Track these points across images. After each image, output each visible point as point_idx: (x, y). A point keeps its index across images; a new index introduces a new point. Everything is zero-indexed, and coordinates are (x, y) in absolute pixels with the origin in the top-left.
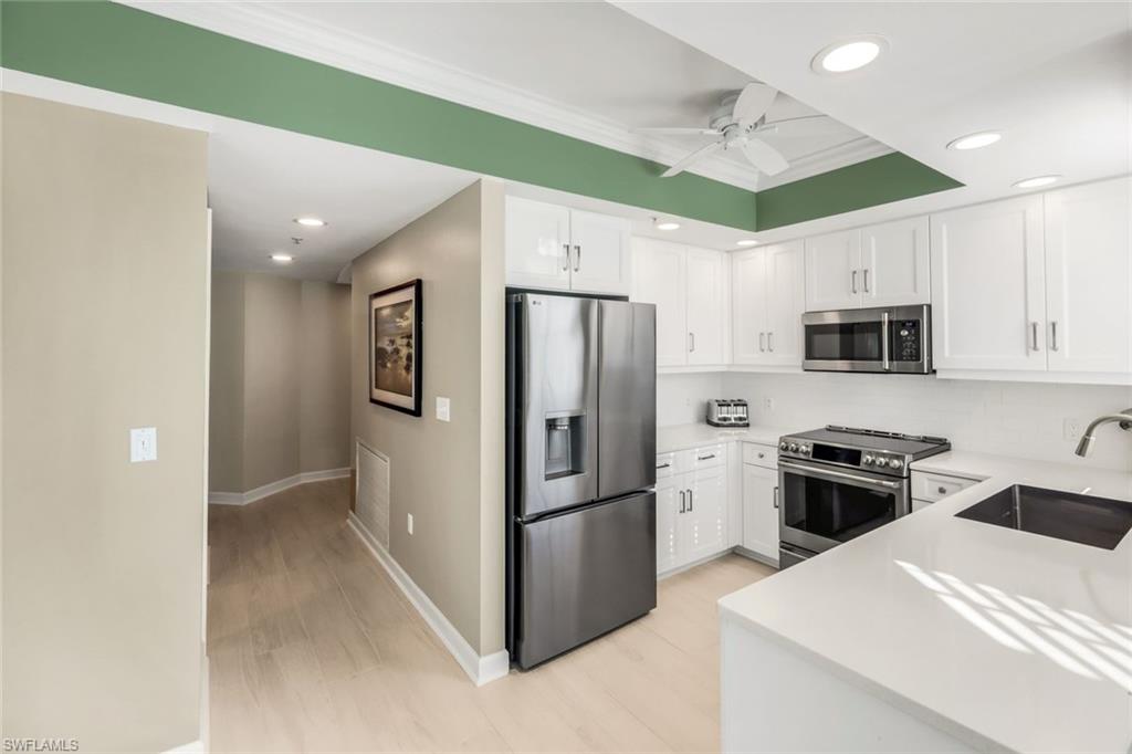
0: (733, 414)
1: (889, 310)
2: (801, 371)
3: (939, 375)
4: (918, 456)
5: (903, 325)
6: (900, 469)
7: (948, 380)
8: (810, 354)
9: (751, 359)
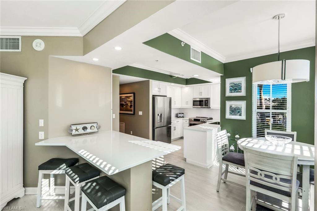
0: (181, 115)
1: (204, 98)
2: (192, 108)
3: (211, 108)
4: (207, 120)
5: (206, 101)
6: (205, 121)
7: (213, 109)
8: (194, 105)
9: (184, 106)
